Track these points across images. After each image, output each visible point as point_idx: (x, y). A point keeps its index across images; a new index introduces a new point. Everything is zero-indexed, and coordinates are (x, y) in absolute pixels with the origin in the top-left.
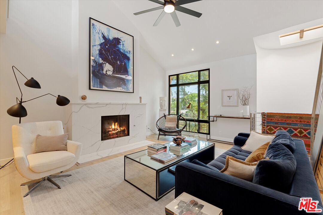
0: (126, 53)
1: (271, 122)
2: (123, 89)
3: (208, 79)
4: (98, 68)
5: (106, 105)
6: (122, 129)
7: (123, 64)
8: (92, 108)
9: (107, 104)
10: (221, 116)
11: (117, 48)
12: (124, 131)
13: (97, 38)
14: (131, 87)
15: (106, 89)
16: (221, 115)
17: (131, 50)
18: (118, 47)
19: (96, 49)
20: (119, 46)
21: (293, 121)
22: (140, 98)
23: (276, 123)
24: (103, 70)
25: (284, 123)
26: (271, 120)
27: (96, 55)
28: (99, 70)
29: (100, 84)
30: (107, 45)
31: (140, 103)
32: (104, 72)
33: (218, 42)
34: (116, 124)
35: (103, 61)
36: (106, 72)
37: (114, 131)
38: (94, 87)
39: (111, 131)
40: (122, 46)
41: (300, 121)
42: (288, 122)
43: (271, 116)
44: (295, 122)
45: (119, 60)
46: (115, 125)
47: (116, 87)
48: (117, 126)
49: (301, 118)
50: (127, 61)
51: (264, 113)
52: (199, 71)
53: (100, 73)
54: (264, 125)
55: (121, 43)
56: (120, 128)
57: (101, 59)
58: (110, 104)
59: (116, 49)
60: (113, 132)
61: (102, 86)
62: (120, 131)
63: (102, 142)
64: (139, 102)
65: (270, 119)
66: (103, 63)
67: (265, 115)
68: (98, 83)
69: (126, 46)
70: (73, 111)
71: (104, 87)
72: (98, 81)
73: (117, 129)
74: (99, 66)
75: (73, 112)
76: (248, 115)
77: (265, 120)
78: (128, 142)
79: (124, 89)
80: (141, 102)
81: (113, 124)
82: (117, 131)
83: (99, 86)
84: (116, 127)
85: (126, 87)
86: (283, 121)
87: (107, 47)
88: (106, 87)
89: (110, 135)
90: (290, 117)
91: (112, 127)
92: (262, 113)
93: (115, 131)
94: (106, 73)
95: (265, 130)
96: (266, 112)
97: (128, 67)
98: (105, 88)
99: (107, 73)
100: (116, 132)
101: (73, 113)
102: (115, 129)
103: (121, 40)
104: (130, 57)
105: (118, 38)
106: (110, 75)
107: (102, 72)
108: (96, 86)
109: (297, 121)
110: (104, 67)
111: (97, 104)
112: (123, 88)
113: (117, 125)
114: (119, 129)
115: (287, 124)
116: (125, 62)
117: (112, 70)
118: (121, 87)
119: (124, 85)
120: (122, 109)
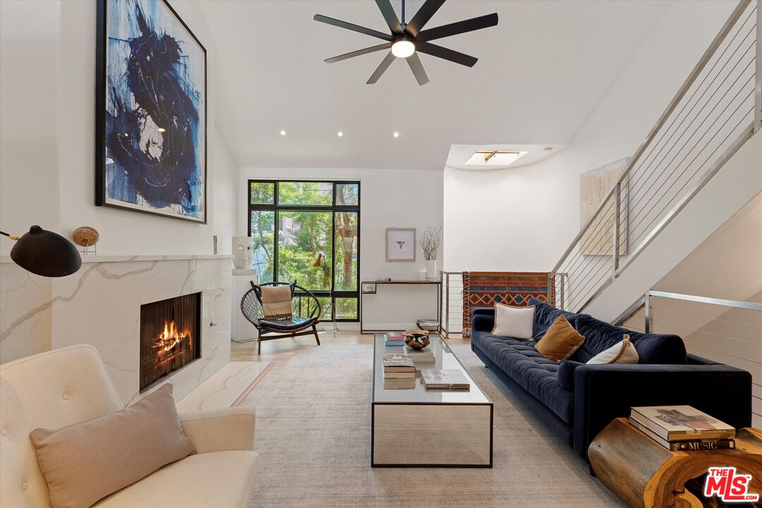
0: (191, 97)
1: (476, 287)
2: (184, 211)
3: (357, 204)
4: (125, 128)
5: (154, 265)
6: (182, 335)
7: (186, 129)
8: (117, 277)
9: (155, 261)
10: (389, 282)
11: (173, 74)
13: (123, 13)
14: (200, 207)
15: (146, 205)
16: (390, 280)
17: (201, 90)
18: (174, 70)
19: (121, 55)
20: (177, 67)
21: (501, 283)
22: (215, 238)
23: (482, 288)
24: (138, 139)
25: (491, 287)
26: (476, 283)
27: (121, 76)
29: (129, 187)
30: (150, 55)
31: (216, 256)
32: (143, 148)
33: (396, 135)
34: (172, 325)
35: (138, 105)
36: (148, 145)
37: (167, 345)
38: (113, 196)
39: (162, 347)
40: (182, 68)
41: (508, 283)
42: (495, 285)
43: (475, 276)
44: (503, 285)
45: (176, 115)
46: (169, 329)
47: (168, 203)
49: (509, 278)
50: (194, 122)
51: (466, 273)
52: (335, 183)
53: (131, 149)
54: (467, 293)
55: (181, 60)
56: (179, 334)
57: (132, 97)
58: (161, 260)
59: (168, 73)
60: (166, 349)
61: (136, 197)
62: (181, 343)
64: (212, 252)
65: (474, 281)
66: (139, 111)
67: (467, 276)
68: (126, 184)
69: (191, 72)
70: (54, 295)
71: (140, 198)
72: (125, 175)
73: (174, 339)
75: (55, 299)
76: (436, 278)
77: (467, 284)
80: (215, 252)
81: (166, 326)
82: (175, 343)
83: (125, 193)
84: (172, 334)
85: (189, 203)
86: (490, 285)
87: (148, 58)
88: (144, 200)
89: (159, 360)
90: (498, 278)
91: (163, 337)
92: (464, 273)
93: (170, 345)
94: (148, 152)
95: (467, 300)
96: (469, 271)
97: (194, 141)
98: (141, 203)
99: (150, 150)
100: (172, 347)
101: (57, 302)
102: (169, 340)
103: (180, 49)
104: (198, 111)
105: (173, 39)
106: (156, 158)
107: (136, 143)
108: (118, 192)
109: (504, 283)
110: (142, 127)
111: (133, 260)
112: (184, 208)
113: (174, 327)
114: (177, 337)
115: (495, 288)
116: (188, 123)
117: (161, 144)
118: (179, 203)
119: (187, 197)
120: (189, 276)
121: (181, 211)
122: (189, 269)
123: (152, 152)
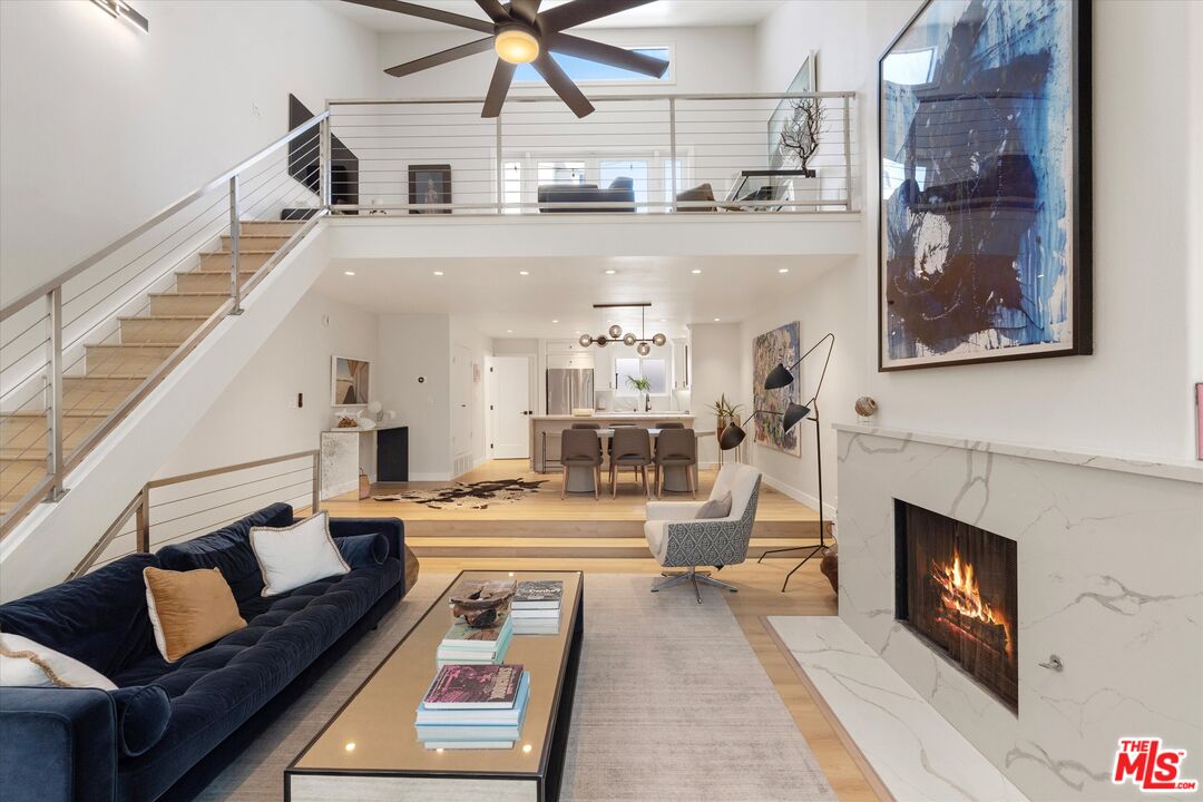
0: (1022, 48)
2: (1005, 341)
4: (901, 266)
5: (903, 449)
9: (906, 441)
14: (1063, 308)
15: (927, 355)
24: (913, 264)
28: (904, 269)
29: (906, 338)
32: (918, 272)
37: (961, 603)
38: (893, 356)
39: (949, 593)
47: (962, 336)
48: (973, 585)
56: (983, 603)
60: (957, 605)
61: (915, 348)
63: (896, 630)
71: (919, 346)
72: (901, 324)
73: (973, 605)
79: (1011, 332)
82: (973, 614)
85: (1020, 321)
88: (926, 349)
91: (951, 575)
93: (966, 607)
94: (925, 274)
98: (923, 353)
99: (927, 268)
100: (969, 613)
102: (963, 595)
106: (937, 271)
107: (910, 278)
112: (1002, 331)
117: (945, 241)
118: (988, 326)
119: (1008, 305)
120: (969, 484)
121: (995, 344)
122: (970, 472)
123: (930, 269)
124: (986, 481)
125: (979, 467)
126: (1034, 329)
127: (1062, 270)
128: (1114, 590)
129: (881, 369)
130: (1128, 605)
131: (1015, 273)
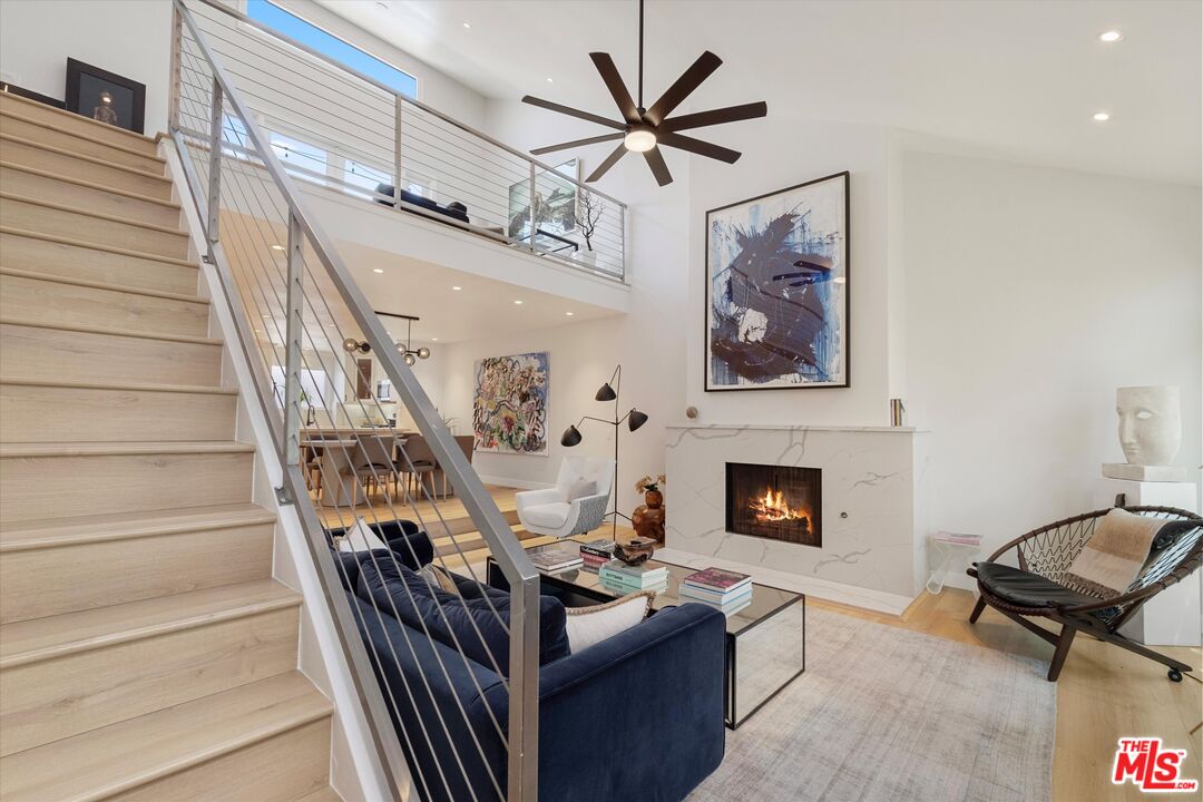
0: (815, 251)
2: (804, 379)
4: (725, 333)
5: (737, 434)
6: (795, 514)
7: (806, 291)
8: (703, 438)
9: (740, 430)
11: (782, 250)
12: (803, 522)
13: (724, 251)
14: (838, 368)
15: (747, 384)
17: (839, 227)
18: (785, 245)
19: (722, 282)
20: (791, 239)
24: (737, 334)
27: (722, 298)
28: (729, 336)
29: (730, 374)
30: (751, 258)
31: (898, 428)
32: (741, 338)
34: (779, 495)
35: (737, 308)
36: (747, 334)
37: (771, 515)
38: (716, 383)
39: (762, 512)
40: (798, 233)
45: (788, 284)
46: (774, 499)
47: (777, 374)
48: (782, 502)
50: (820, 276)
53: (731, 344)
55: (798, 226)
56: (790, 510)
57: (732, 305)
58: (746, 428)
59: (777, 255)
60: (768, 517)
61: (738, 379)
62: (792, 521)
63: (727, 537)
64: (887, 422)
66: (739, 312)
68: (727, 372)
69: (814, 225)
70: (667, 444)
71: (741, 379)
72: (726, 365)
73: (781, 513)
74: (728, 325)
78: (815, 571)
79: (809, 376)
80: (897, 422)
81: (769, 493)
82: (782, 518)
83: (727, 378)
84: (778, 505)
85: (813, 371)
87: (749, 262)
88: (746, 380)
89: (759, 524)
91: (765, 502)
93: (775, 516)
94: (747, 339)
97: (822, 299)
98: (744, 383)
99: (749, 337)
100: (777, 518)
101: (668, 447)
102: (773, 510)
103: (796, 216)
104: (834, 255)
105: (785, 216)
106: (757, 341)
107: (734, 340)
108: (720, 380)
110: (741, 323)
112: (803, 375)
113: (782, 499)
114: (787, 512)
117: (764, 326)
118: (794, 372)
119: (807, 362)
120: (791, 447)
121: (798, 380)
122: (791, 440)
123: (752, 338)
124: (803, 445)
125: (798, 437)
126: (822, 375)
127: (838, 352)
128: (872, 477)
129: (706, 390)
130: (879, 481)
131: (811, 349)
